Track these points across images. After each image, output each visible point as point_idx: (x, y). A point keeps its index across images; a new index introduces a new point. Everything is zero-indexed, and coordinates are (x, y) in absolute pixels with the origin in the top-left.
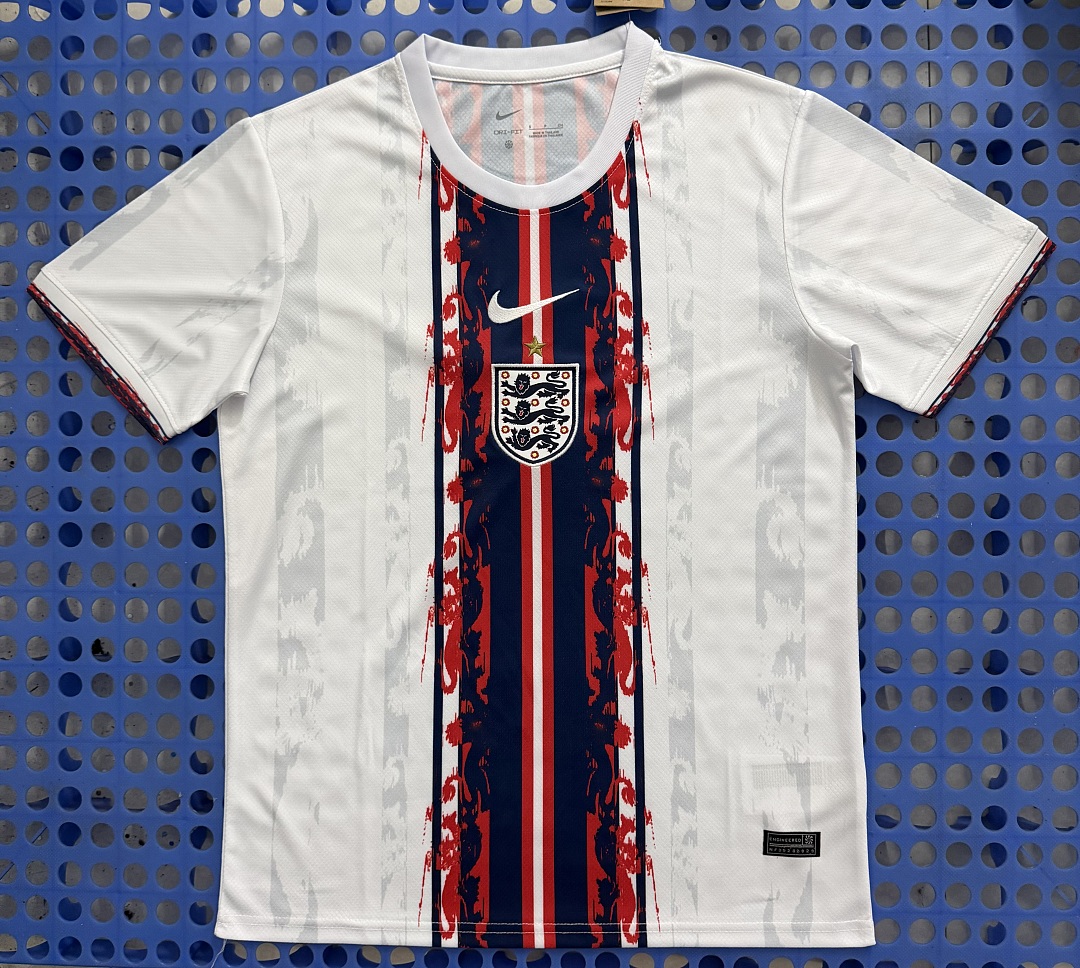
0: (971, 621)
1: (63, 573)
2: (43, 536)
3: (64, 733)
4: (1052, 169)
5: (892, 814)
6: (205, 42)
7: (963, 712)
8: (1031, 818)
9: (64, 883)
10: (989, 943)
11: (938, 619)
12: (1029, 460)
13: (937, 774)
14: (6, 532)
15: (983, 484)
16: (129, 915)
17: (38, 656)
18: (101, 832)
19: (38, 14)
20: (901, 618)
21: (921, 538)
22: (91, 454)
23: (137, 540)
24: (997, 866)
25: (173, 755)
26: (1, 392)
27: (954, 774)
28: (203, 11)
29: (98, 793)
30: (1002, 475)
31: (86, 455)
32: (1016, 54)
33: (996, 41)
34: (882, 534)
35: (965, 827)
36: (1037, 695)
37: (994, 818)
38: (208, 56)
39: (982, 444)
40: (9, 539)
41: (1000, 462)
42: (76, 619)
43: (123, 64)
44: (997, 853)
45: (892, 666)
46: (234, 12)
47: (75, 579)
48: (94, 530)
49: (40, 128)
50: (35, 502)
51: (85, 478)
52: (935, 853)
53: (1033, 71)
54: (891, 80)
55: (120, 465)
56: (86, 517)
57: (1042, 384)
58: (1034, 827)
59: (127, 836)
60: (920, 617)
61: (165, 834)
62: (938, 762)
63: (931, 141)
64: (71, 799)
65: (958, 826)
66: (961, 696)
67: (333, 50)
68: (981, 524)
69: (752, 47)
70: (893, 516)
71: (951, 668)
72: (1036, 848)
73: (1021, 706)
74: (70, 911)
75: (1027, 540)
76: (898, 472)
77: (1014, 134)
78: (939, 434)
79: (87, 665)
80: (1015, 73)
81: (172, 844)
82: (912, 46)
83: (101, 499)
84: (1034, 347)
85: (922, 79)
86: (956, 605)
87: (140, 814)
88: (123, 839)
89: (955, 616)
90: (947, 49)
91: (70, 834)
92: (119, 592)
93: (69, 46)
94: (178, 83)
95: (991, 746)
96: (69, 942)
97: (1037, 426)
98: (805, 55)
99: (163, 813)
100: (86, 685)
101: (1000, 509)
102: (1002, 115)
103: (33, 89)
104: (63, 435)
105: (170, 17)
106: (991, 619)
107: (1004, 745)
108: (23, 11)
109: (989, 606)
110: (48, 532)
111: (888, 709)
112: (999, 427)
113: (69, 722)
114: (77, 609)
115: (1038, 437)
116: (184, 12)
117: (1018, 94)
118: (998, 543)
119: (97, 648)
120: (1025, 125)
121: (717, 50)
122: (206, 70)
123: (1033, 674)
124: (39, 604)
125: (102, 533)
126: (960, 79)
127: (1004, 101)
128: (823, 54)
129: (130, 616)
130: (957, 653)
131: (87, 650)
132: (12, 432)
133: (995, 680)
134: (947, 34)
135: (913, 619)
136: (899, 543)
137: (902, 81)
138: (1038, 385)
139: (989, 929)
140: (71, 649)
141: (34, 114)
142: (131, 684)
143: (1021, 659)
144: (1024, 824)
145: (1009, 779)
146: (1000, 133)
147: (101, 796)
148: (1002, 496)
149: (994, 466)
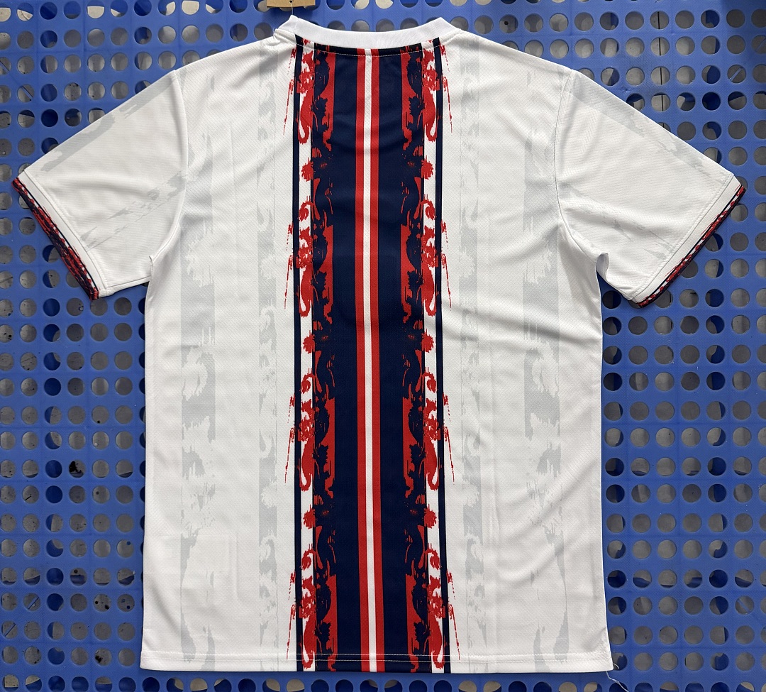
0: (699, 437)
1: (48, 415)
2: (33, 389)
3: (50, 529)
4: (749, 113)
5: (645, 578)
6: (143, 33)
7: (694, 503)
8: (744, 578)
9: (52, 637)
10: (716, 669)
11: (675, 436)
12: (737, 321)
13: (677, 548)
14: (6, 385)
15: (705, 338)
16: (99, 659)
17: (31, 474)
18: (77, 600)
19: (24, 16)
20: (649, 436)
21: (662, 378)
22: (66, 329)
23: (100, 390)
24: (721, 613)
25: (129, 543)
26: (2, 286)
27: (689, 548)
28: (141, 11)
29: (76, 572)
30: (718, 333)
31: (63, 330)
32: (722, 31)
33: (707, 22)
34: (634, 376)
35: (698, 585)
36: (747, 489)
37: (718, 579)
38: (145, 43)
39: (704, 310)
40: (9, 390)
41: (717, 323)
42: (58, 447)
43: (85, 50)
44: (721, 604)
45: (643, 470)
46: (163, 11)
47: (56, 420)
48: (69, 383)
49: (26, 97)
50: (27, 364)
51: (63, 346)
52: (677, 605)
53: (734, 43)
54: (633, 51)
55: (88, 336)
56: (63, 374)
57: (745, 265)
58: (747, 585)
59: (97, 603)
60: (662, 435)
61: (123, 601)
62: (677, 540)
63: (662, 94)
64: (56, 577)
65: (692, 585)
66: (693, 491)
67: (234, 37)
68: (705, 368)
69: (533, 29)
70: (642, 363)
71: (685, 471)
72: (749, 600)
73: (736, 497)
74: (56, 657)
75: (737, 378)
76: (644, 331)
77: (722, 88)
78: (672, 304)
79: (66, 480)
80: (721, 45)
81: (128, 607)
82: (648, 27)
83: (75, 361)
84: (739, 240)
85: (655, 50)
86: (688, 426)
87: (106, 586)
88: (94, 606)
89: (687, 434)
90: (672, 29)
91: (55, 601)
92: (88, 427)
93: (46, 37)
94: (124, 63)
95: (715, 527)
96: (56, 680)
97: (743, 296)
98: (571, 34)
99: (122, 586)
100: (66, 495)
101: (718, 356)
102: (713, 75)
103: (21, 69)
104: (47, 316)
105: (118, 16)
106: (713, 435)
107: (725, 525)
108: (13, 14)
109: (712, 426)
110: (36, 385)
111: (640, 502)
112: (716, 297)
113: (53, 521)
114: (58, 440)
115: (744, 304)
116: (127, 13)
117: (724, 60)
118: (716, 381)
119: (73, 467)
120: (729, 81)
121: (508, 32)
122: (144, 53)
123: (744, 474)
124: (32, 436)
125: (75, 385)
126: (682, 49)
127: (714, 65)
128: (584, 33)
129: (96, 444)
130: (689, 461)
131: (65, 469)
132: (9, 314)
133: (717, 479)
134: (672, 17)
135: (657, 436)
136: (646, 382)
137: (641, 52)
138: (742, 267)
139: (716, 659)
140: (54, 469)
141: (22, 87)
142: (97, 493)
143: (735, 464)
144: (739, 582)
145: (729, 550)
146: (711, 88)
147: (77, 574)
148: (718, 346)
149: (712, 326)
